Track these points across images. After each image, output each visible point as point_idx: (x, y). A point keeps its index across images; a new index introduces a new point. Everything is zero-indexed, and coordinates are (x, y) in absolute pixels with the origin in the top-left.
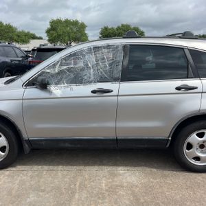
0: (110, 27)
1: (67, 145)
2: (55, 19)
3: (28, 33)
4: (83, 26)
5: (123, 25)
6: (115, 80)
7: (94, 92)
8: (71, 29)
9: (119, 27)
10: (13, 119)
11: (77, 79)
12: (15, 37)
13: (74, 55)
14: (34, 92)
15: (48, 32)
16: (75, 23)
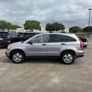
0: (50, 23)
1: (36, 57)
2: (27, 20)
3: (16, 25)
4: (39, 23)
5: (55, 23)
6: (47, 42)
7: (42, 45)
8: (34, 24)
9: (54, 23)
10: (24, 51)
11: (39, 42)
12: (11, 27)
13: (38, 37)
14: (29, 45)
15: (24, 25)
16: (36, 22)
